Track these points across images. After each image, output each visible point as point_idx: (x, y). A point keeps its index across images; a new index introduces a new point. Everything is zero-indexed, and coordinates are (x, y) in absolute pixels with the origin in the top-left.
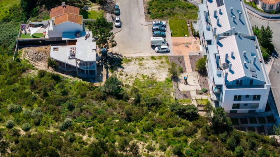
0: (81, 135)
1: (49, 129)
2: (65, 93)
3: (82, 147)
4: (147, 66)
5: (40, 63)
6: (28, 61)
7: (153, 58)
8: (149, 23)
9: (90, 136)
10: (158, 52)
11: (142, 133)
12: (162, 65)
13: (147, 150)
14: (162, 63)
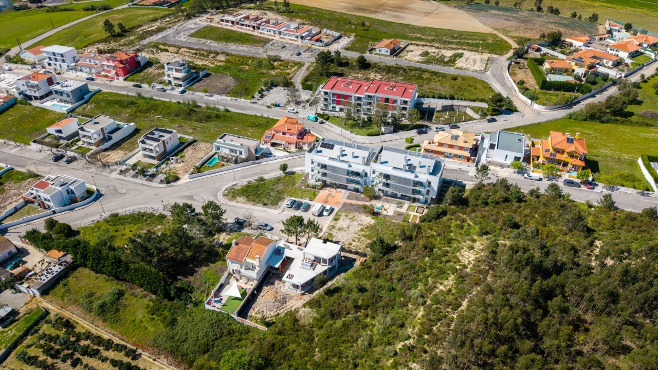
0: (437, 290)
1: (416, 315)
2: (362, 290)
3: (453, 294)
4: (345, 226)
5: (288, 304)
6: (278, 314)
7: (335, 220)
8: (281, 208)
9: (442, 284)
10: (329, 214)
11: (450, 247)
12: (349, 217)
13: (472, 251)
14: (347, 216)
